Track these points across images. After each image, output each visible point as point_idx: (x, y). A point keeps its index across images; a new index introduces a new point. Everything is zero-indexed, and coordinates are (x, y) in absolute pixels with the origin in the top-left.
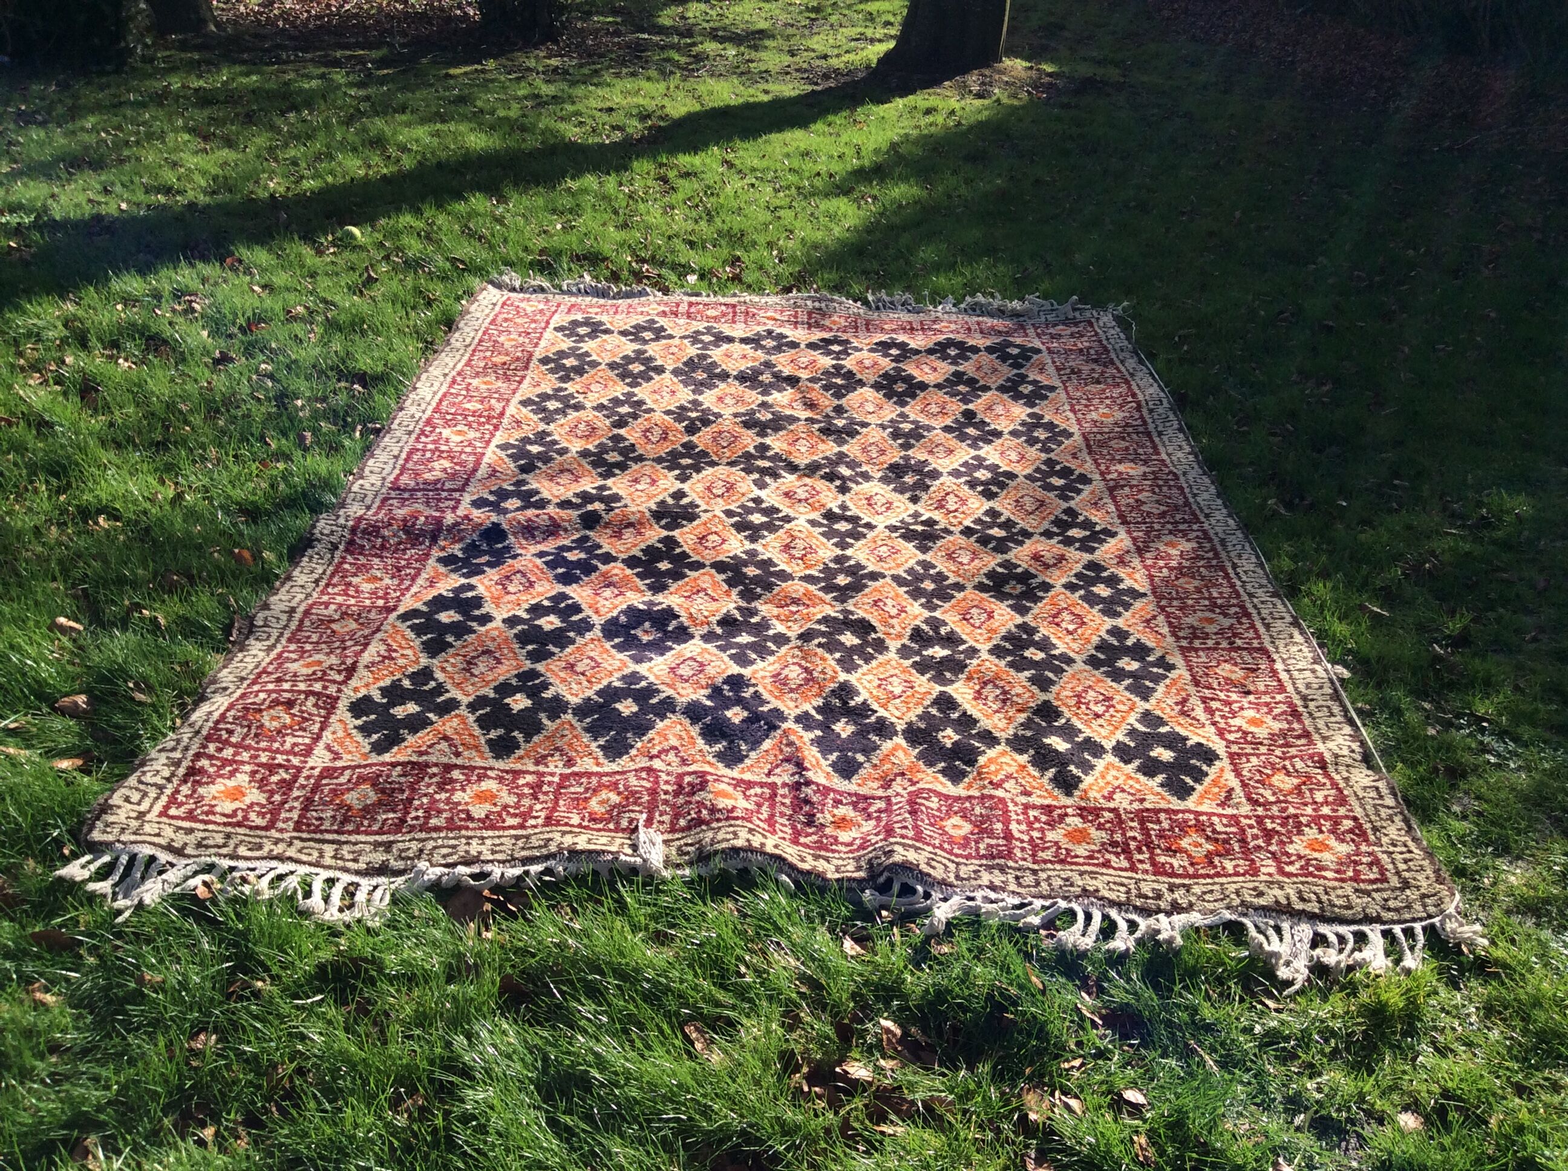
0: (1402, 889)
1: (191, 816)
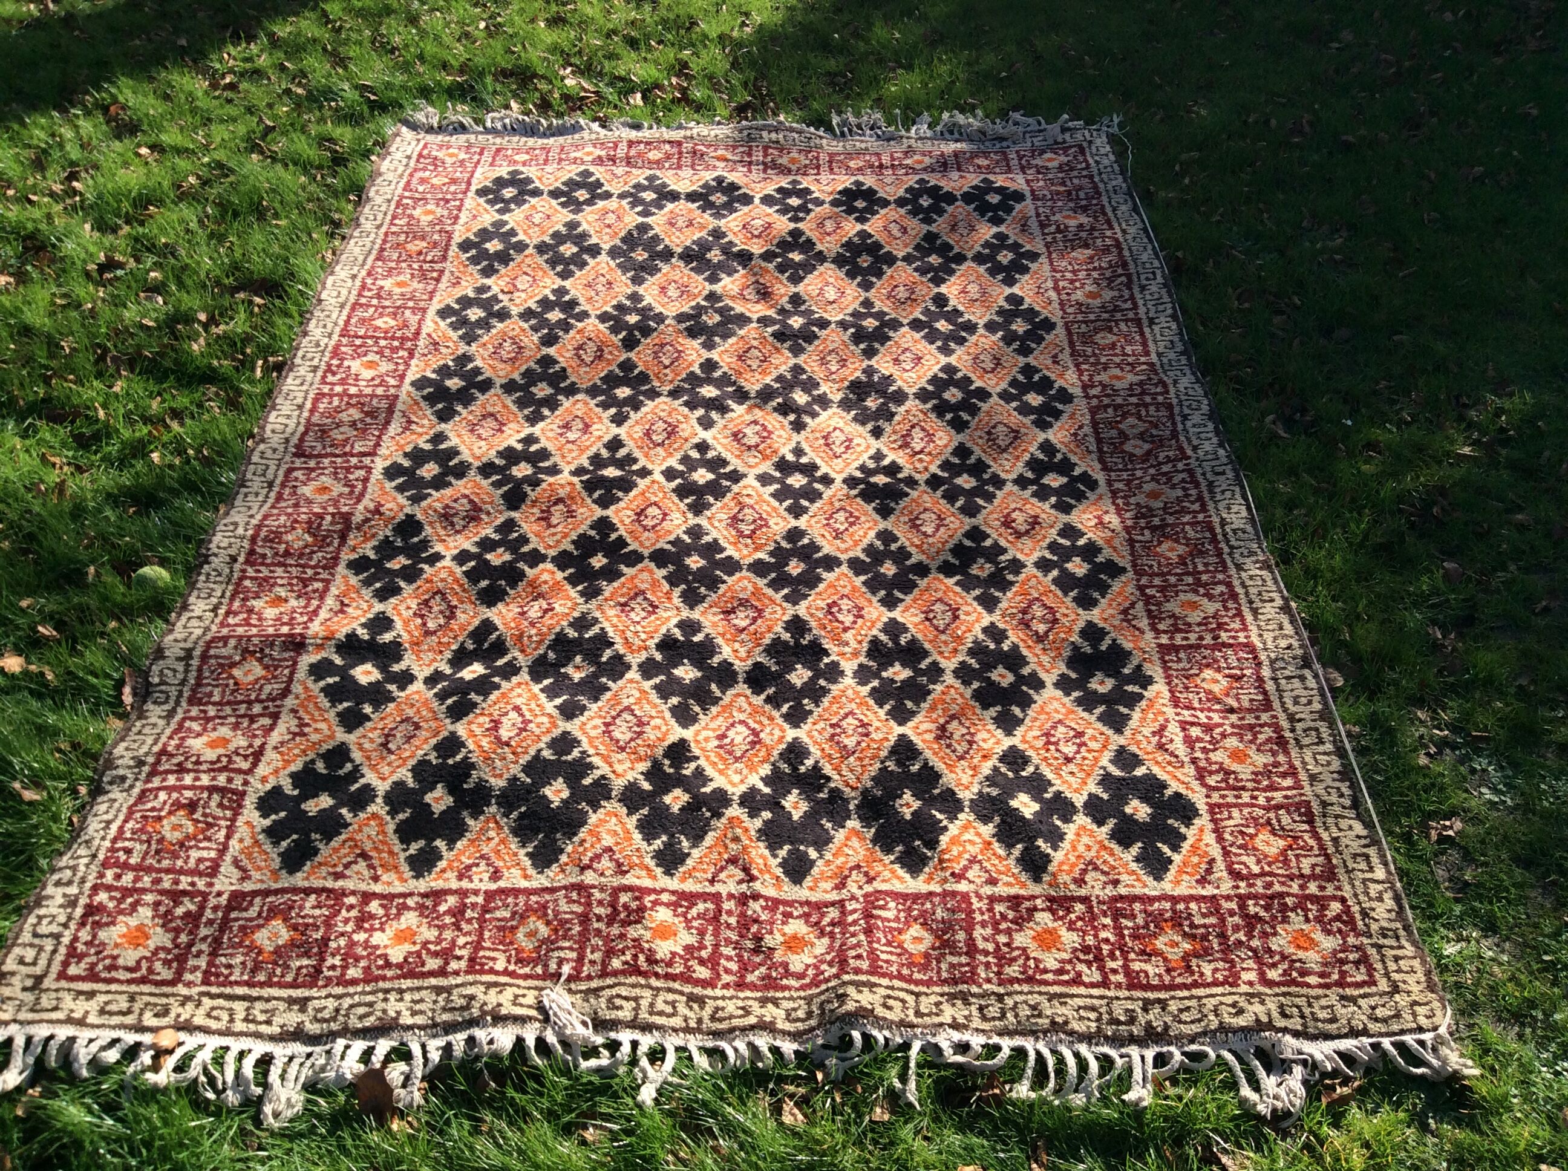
0: (1391, 994)
1: (92, 976)
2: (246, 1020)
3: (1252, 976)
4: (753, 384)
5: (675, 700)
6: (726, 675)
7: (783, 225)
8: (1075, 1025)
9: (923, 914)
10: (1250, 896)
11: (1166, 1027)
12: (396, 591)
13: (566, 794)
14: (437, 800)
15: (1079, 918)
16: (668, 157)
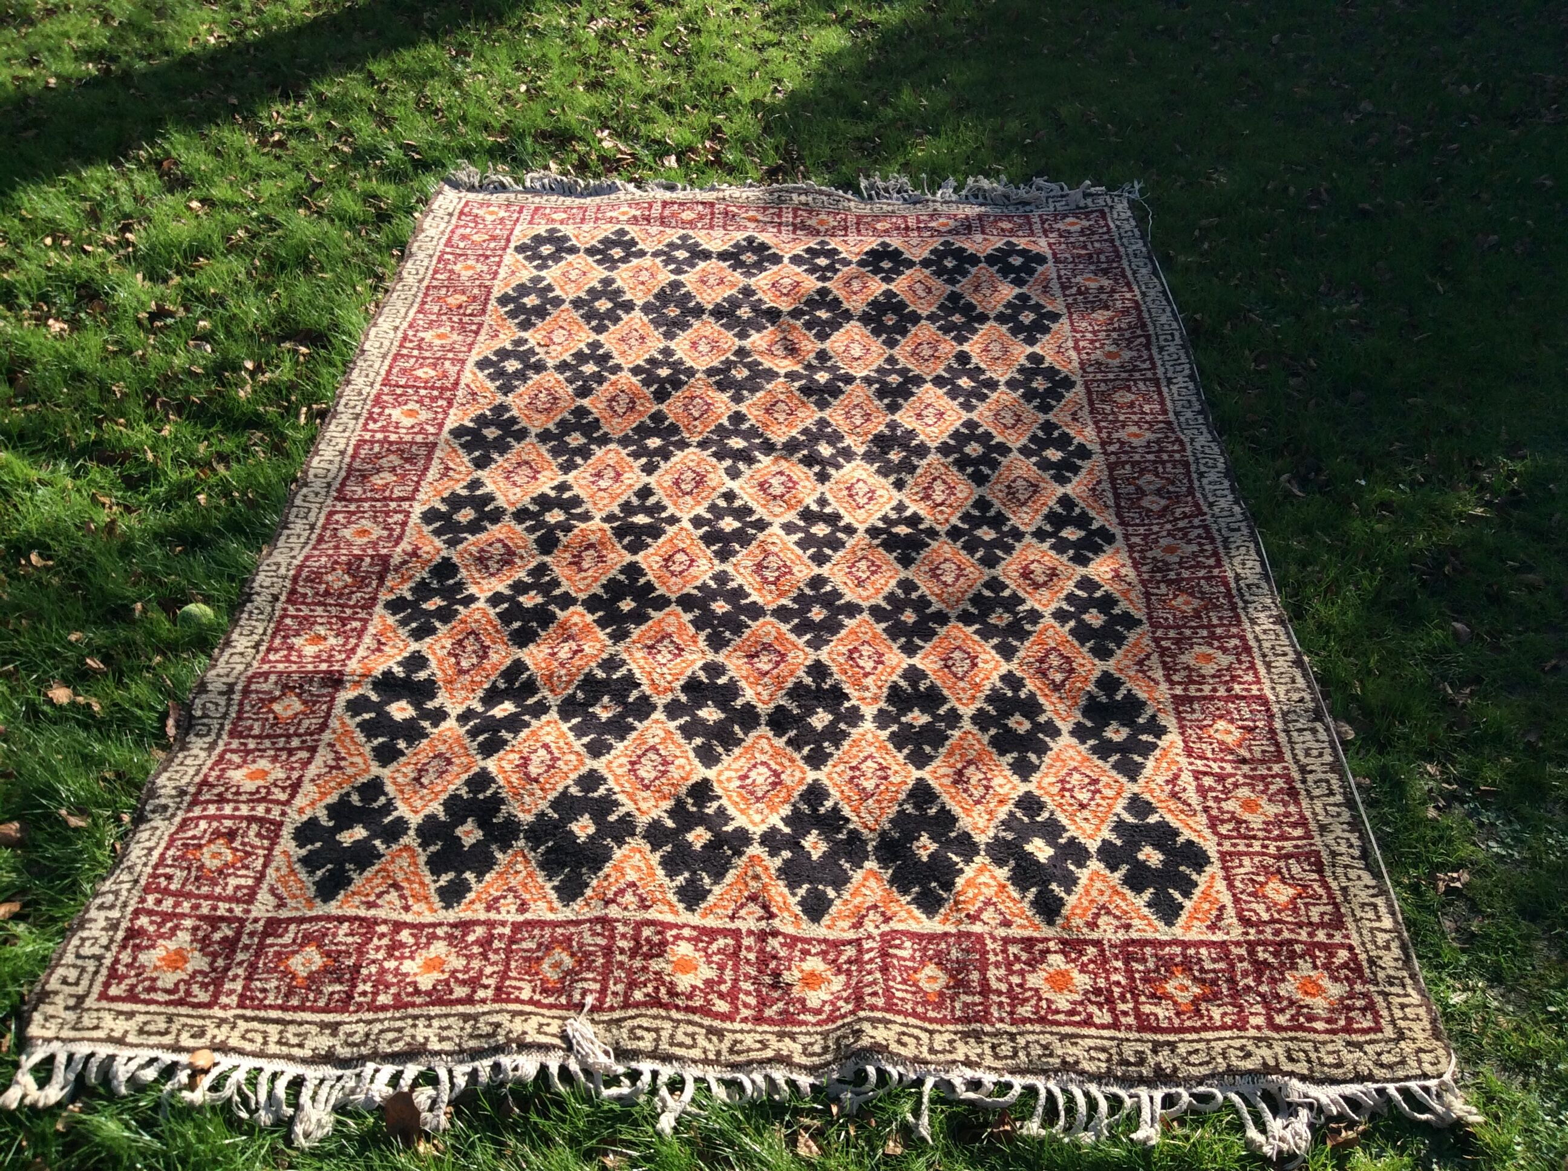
0: (1397, 1041)
1: (132, 996)
2: (279, 1042)
3: (1260, 1021)
4: (779, 436)
5: (698, 741)
6: (748, 717)
7: (811, 284)
8: (1086, 1065)
9: (938, 953)
10: (1259, 943)
11: (1175, 1069)
12: (432, 631)
13: (591, 830)
14: (467, 833)
15: (1091, 961)
16: (701, 217)
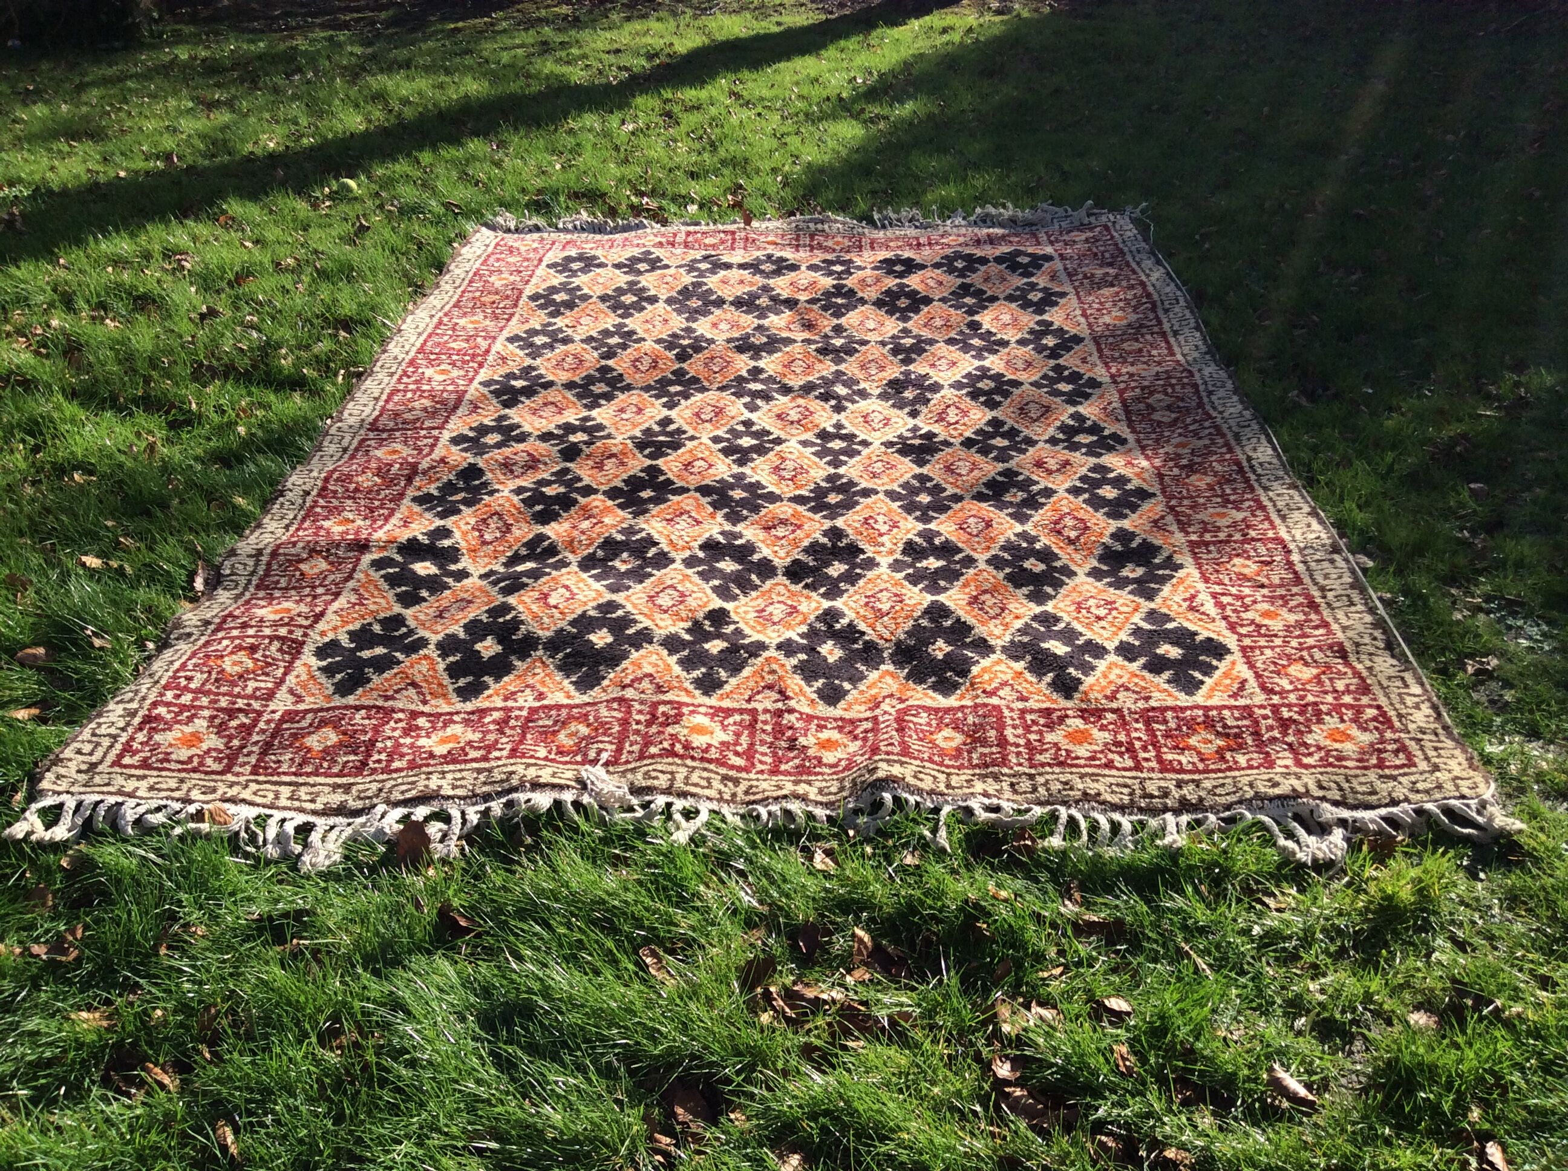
0: (1432, 773)
1: (145, 764)
2: (291, 798)
3: (1289, 762)
4: (795, 382)
5: (715, 582)
6: (766, 569)
7: (827, 282)
8: (1109, 797)
9: (955, 721)
10: (1284, 705)
11: (1201, 799)
12: (456, 513)
13: (609, 639)
14: (486, 648)
15: (1110, 723)
16: (723, 242)
